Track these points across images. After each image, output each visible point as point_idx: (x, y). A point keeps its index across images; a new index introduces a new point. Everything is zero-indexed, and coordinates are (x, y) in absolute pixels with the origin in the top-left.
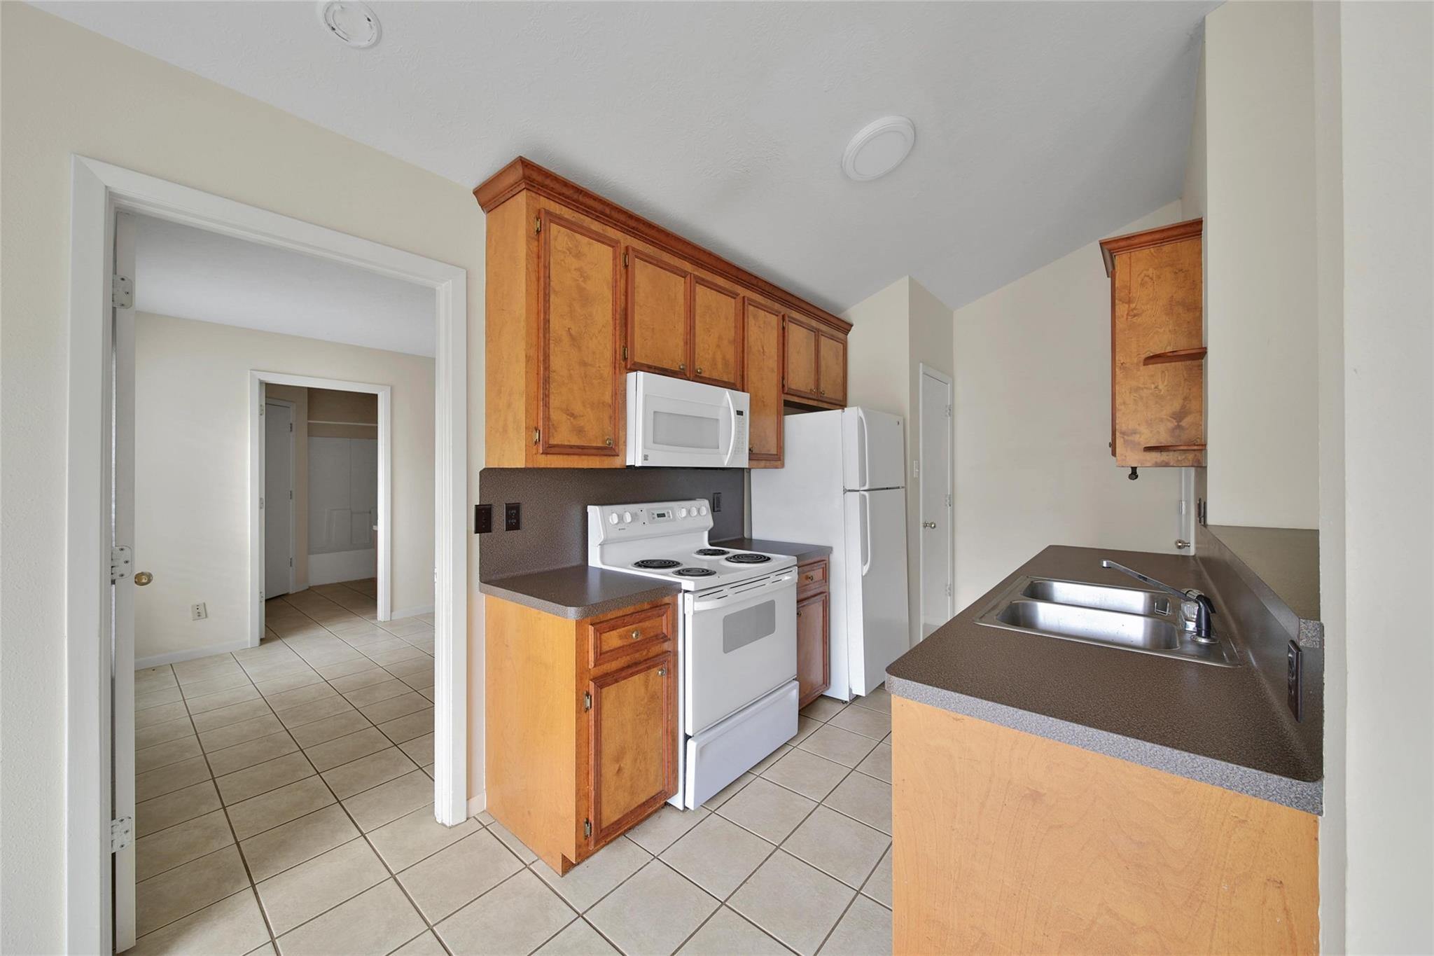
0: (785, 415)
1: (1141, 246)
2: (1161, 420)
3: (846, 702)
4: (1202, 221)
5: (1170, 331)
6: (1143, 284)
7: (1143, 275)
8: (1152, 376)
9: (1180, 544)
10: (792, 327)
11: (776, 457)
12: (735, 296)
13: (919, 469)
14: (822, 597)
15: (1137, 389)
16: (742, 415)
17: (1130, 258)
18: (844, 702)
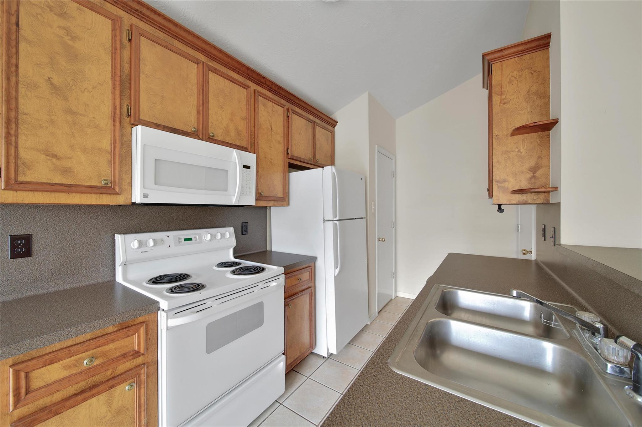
0: (289, 172)
1: (510, 56)
2: (522, 172)
3: (325, 357)
4: (551, 35)
5: (528, 112)
6: (510, 82)
7: (510, 76)
8: (517, 143)
9: (524, 252)
10: (294, 117)
11: (282, 199)
12: (247, 88)
13: (375, 207)
14: (309, 290)
15: (507, 152)
16: (250, 169)
17: (502, 65)
18: (324, 357)
